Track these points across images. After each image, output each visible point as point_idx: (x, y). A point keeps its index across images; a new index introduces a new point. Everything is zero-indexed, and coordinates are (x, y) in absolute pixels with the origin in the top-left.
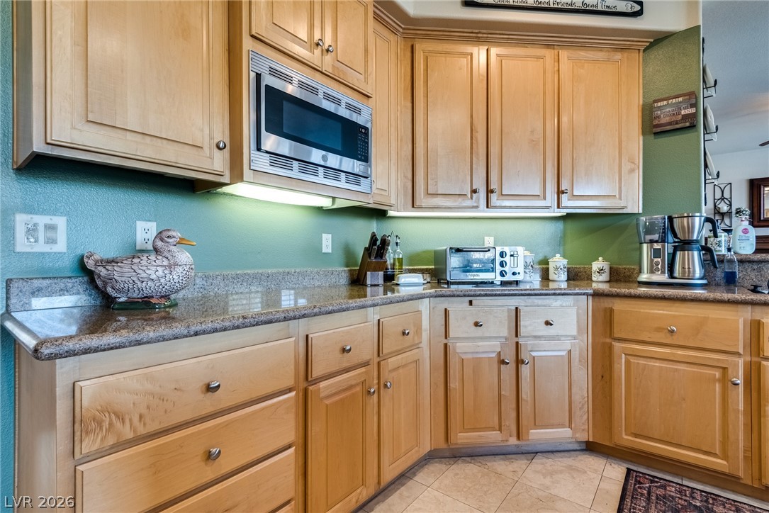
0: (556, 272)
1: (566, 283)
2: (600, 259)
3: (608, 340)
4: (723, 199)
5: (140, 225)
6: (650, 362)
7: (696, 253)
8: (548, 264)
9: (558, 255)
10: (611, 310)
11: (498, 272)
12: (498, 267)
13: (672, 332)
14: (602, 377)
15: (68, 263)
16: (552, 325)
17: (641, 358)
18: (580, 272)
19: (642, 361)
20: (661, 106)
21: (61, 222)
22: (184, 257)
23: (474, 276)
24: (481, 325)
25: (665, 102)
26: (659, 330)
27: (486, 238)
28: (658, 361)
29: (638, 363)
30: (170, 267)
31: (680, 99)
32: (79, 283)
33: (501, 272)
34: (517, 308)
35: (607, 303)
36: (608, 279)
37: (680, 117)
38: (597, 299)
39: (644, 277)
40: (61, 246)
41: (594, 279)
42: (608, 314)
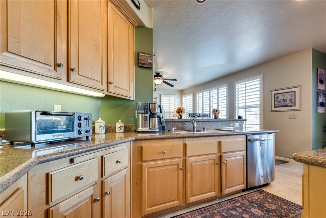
0: (100, 129)
1: (104, 134)
2: (120, 121)
3: (140, 163)
6: (156, 169)
7: (156, 118)
8: (95, 124)
9: (100, 119)
10: (141, 147)
11: (77, 131)
12: (77, 127)
13: (164, 153)
14: (137, 183)
16: (120, 162)
17: (153, 168)
18: (109, 128)
19: (153, 170)
20: (142, 55)
23: (59, 136)
24: (82, 178)
25: (143, 54)
26: (159, 153)
27: (55, 105)
28: (159, 167)
29: (152, 171)
31: (148, 55)
33: (79, 131)
34: (102, 157)
35: (139, 144)
36: (123, 131)
37: (148, 63)
38: (135, 142)
39: (140, 129)
41: (117, 131)
42: (140, 149)
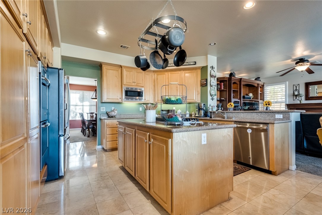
4: (296, 90)
5: (112, 108)
15: (105, 112)
21: (105, 108)
22: (116, 112)
30: (115, 113)
31: (204, 80)
32: (106, 115)
37: (204, 84)
40: (105, 111)
